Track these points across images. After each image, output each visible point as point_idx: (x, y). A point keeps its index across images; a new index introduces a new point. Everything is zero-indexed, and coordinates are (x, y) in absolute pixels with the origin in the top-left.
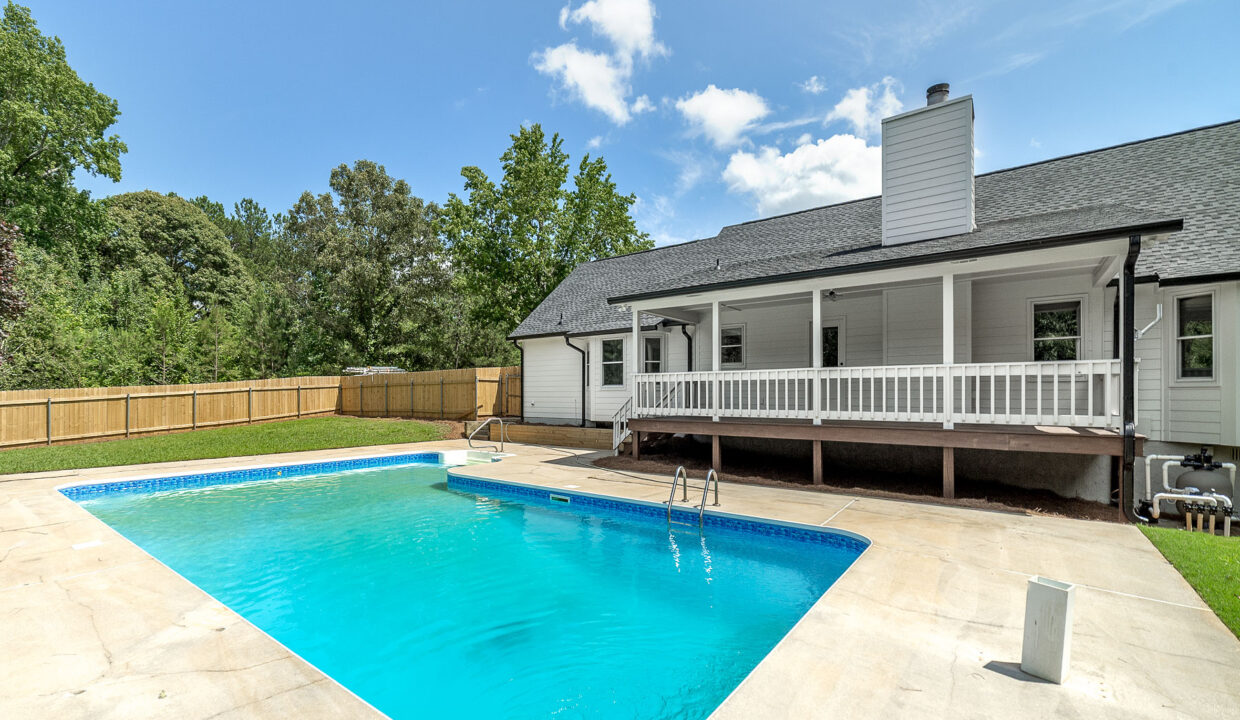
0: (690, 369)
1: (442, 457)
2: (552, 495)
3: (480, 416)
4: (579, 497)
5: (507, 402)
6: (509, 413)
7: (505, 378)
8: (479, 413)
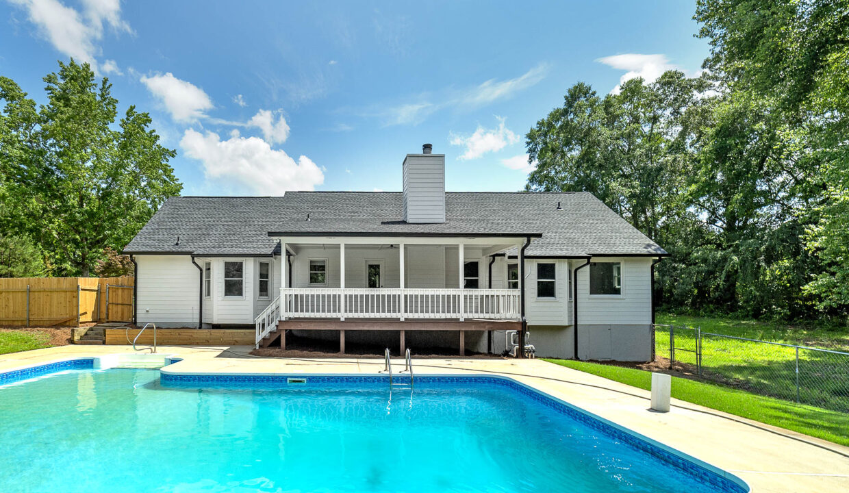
0: (290, 286)
1: (99, 362)
2: (289, 379)
3: (81, 323)
4: (314, 377)
5: (108, 309)
6: (110, 320)
7: (105, 287)
8: (81, 320)
